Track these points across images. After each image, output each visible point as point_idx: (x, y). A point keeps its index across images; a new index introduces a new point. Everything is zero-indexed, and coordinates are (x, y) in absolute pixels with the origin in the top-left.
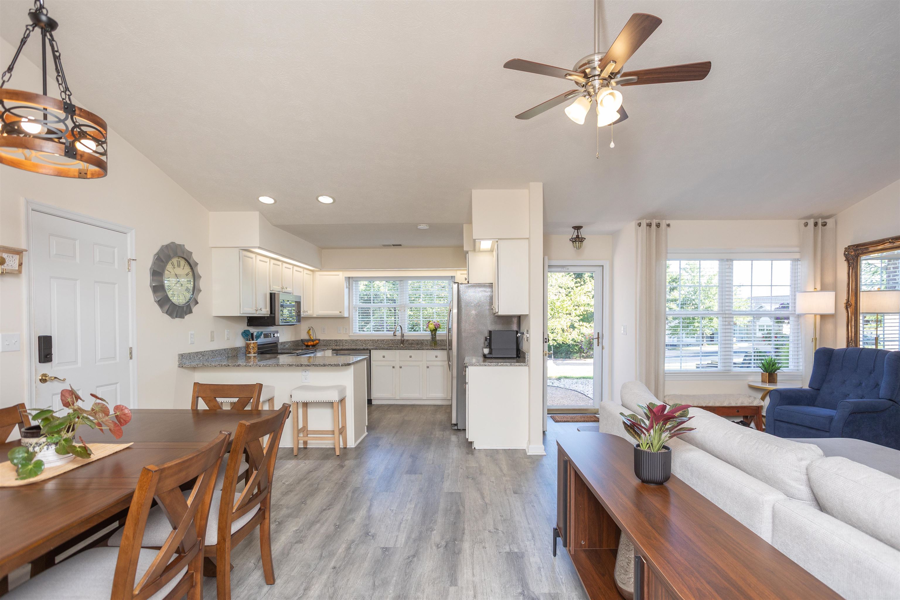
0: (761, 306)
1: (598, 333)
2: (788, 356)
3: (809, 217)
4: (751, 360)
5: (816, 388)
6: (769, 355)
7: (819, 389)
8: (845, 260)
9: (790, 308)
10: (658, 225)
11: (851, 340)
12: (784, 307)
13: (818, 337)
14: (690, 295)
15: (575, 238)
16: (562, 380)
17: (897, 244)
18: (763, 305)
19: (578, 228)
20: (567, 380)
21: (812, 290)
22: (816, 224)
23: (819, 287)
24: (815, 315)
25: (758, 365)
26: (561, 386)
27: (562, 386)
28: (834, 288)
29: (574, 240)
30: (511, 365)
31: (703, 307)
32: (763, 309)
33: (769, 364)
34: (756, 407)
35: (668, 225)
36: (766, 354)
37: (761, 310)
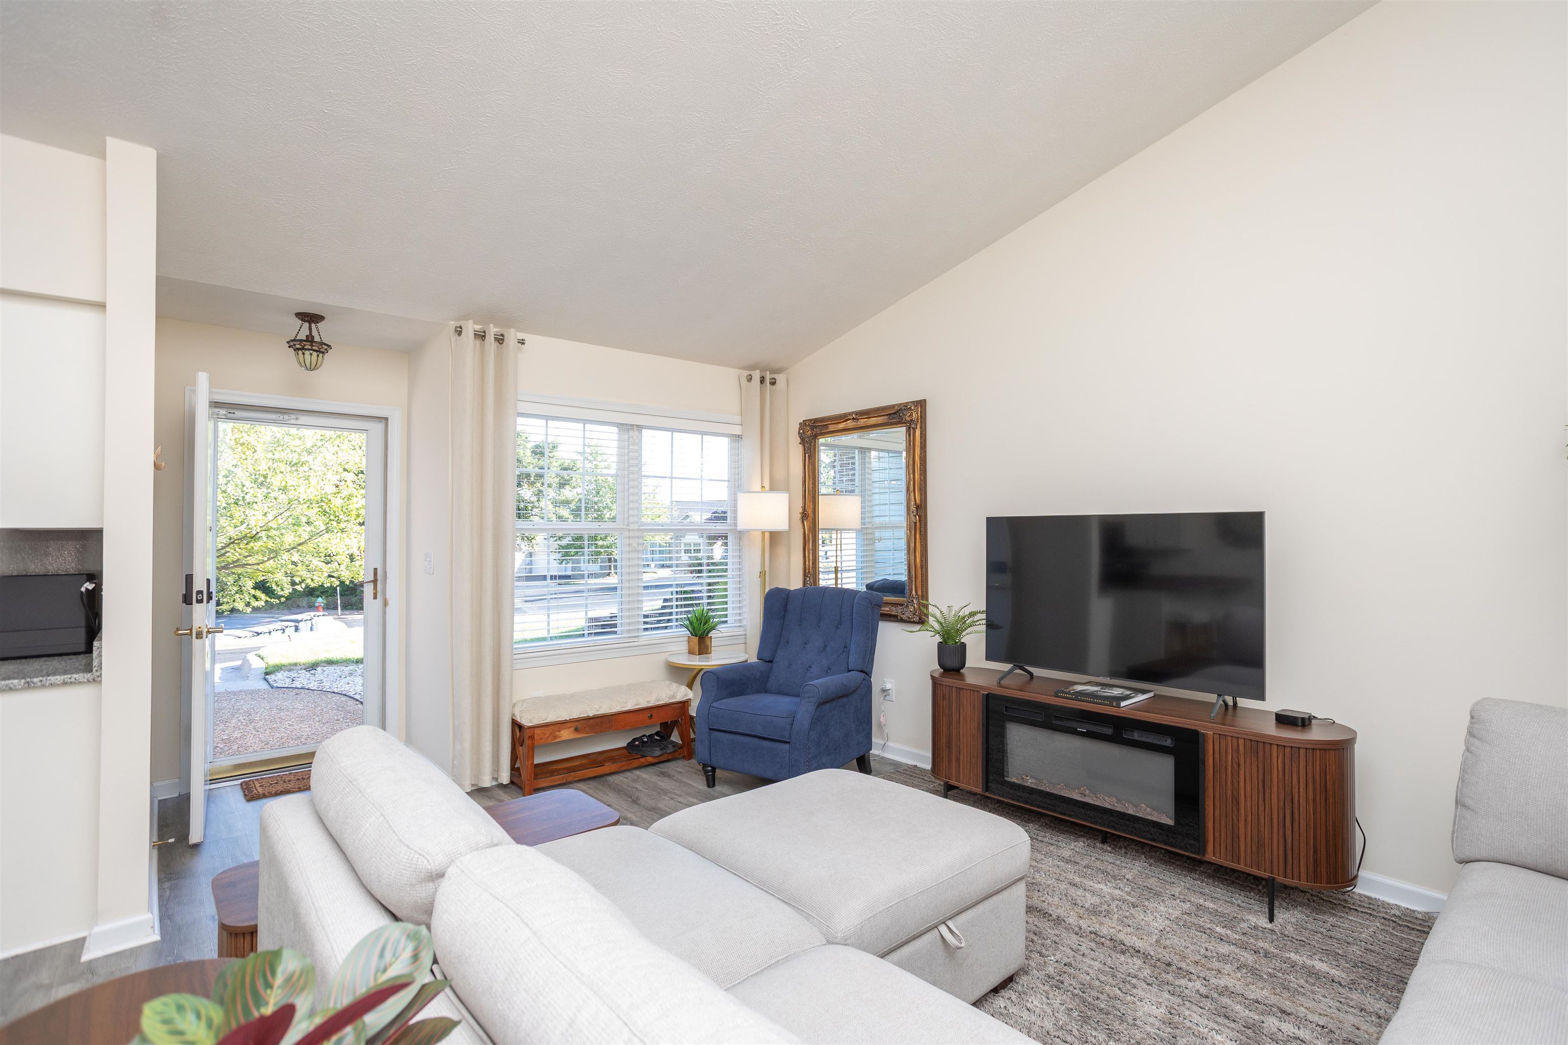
0: (687, 516)
1: (376, 569)
2: (726, 603)
3: (753, 367)
4: (671, 614)
5: (768, 659)
6: (699, 604)
7: (771, 659)
8: (800, 444)
9: (729, 518)
10: (500, 339)
11: (809, 572)
12: (720, 517)
13: (767, 569)
14: (591, 496)
15: (301, 341)
16: (319, 669)
17: (862, 423)
18: (690, 513)
19: (311, 318)
20: (331, 669)
21: (759, 488)
22: (762, 380)
23: (767, 485)
24: (763, 533)
25: (682, 623)
26: (310, 686)
27: (313, 685)
28: (787, 489)
29: (298, 346)
30: (29, 686)
31: (610, 515)
32: (688, 520)
33: (699, 620)
34: (681, 702)
35: (522, 342)
36: (694, 602)
37: (686, 522)
